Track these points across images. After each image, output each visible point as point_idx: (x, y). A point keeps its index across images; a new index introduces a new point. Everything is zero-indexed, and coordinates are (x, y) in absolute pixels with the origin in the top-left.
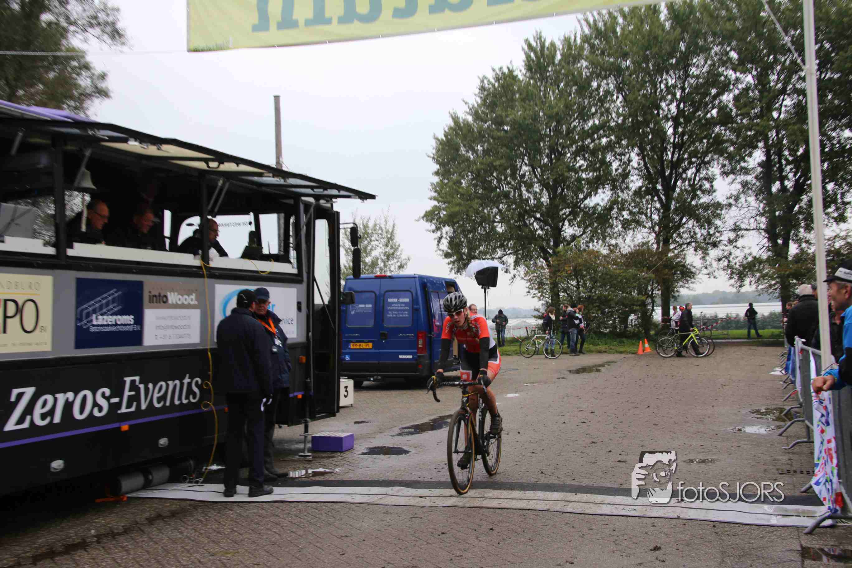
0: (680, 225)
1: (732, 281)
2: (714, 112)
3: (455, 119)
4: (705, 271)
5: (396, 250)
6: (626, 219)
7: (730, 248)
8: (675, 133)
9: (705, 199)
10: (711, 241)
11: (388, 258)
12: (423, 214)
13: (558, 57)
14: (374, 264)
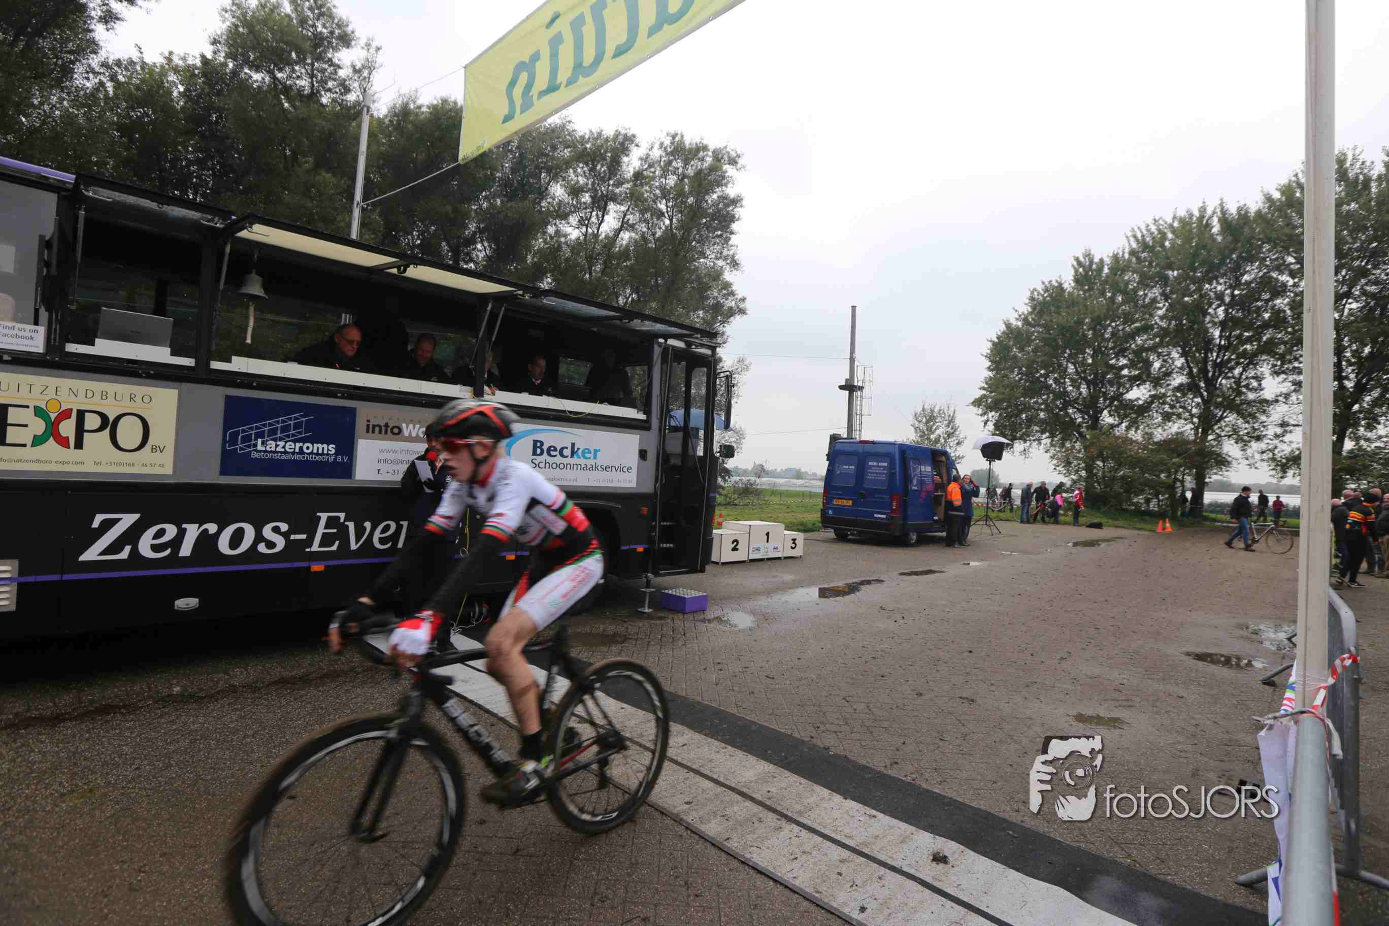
0: (1222, 418)
1: (1273, 472)
2: (1267, 316)
3: (1008, 325)
4: (1247, 462)
5: (955, 430)
6: (1167, 412)
7: (1276, 442)
8: (1221, 337)
9: (1251, 396)
10: (1255, 435)
11: (949, 436)
12: (973, 400)
13: (1106, 270)
14: (937, 441)
